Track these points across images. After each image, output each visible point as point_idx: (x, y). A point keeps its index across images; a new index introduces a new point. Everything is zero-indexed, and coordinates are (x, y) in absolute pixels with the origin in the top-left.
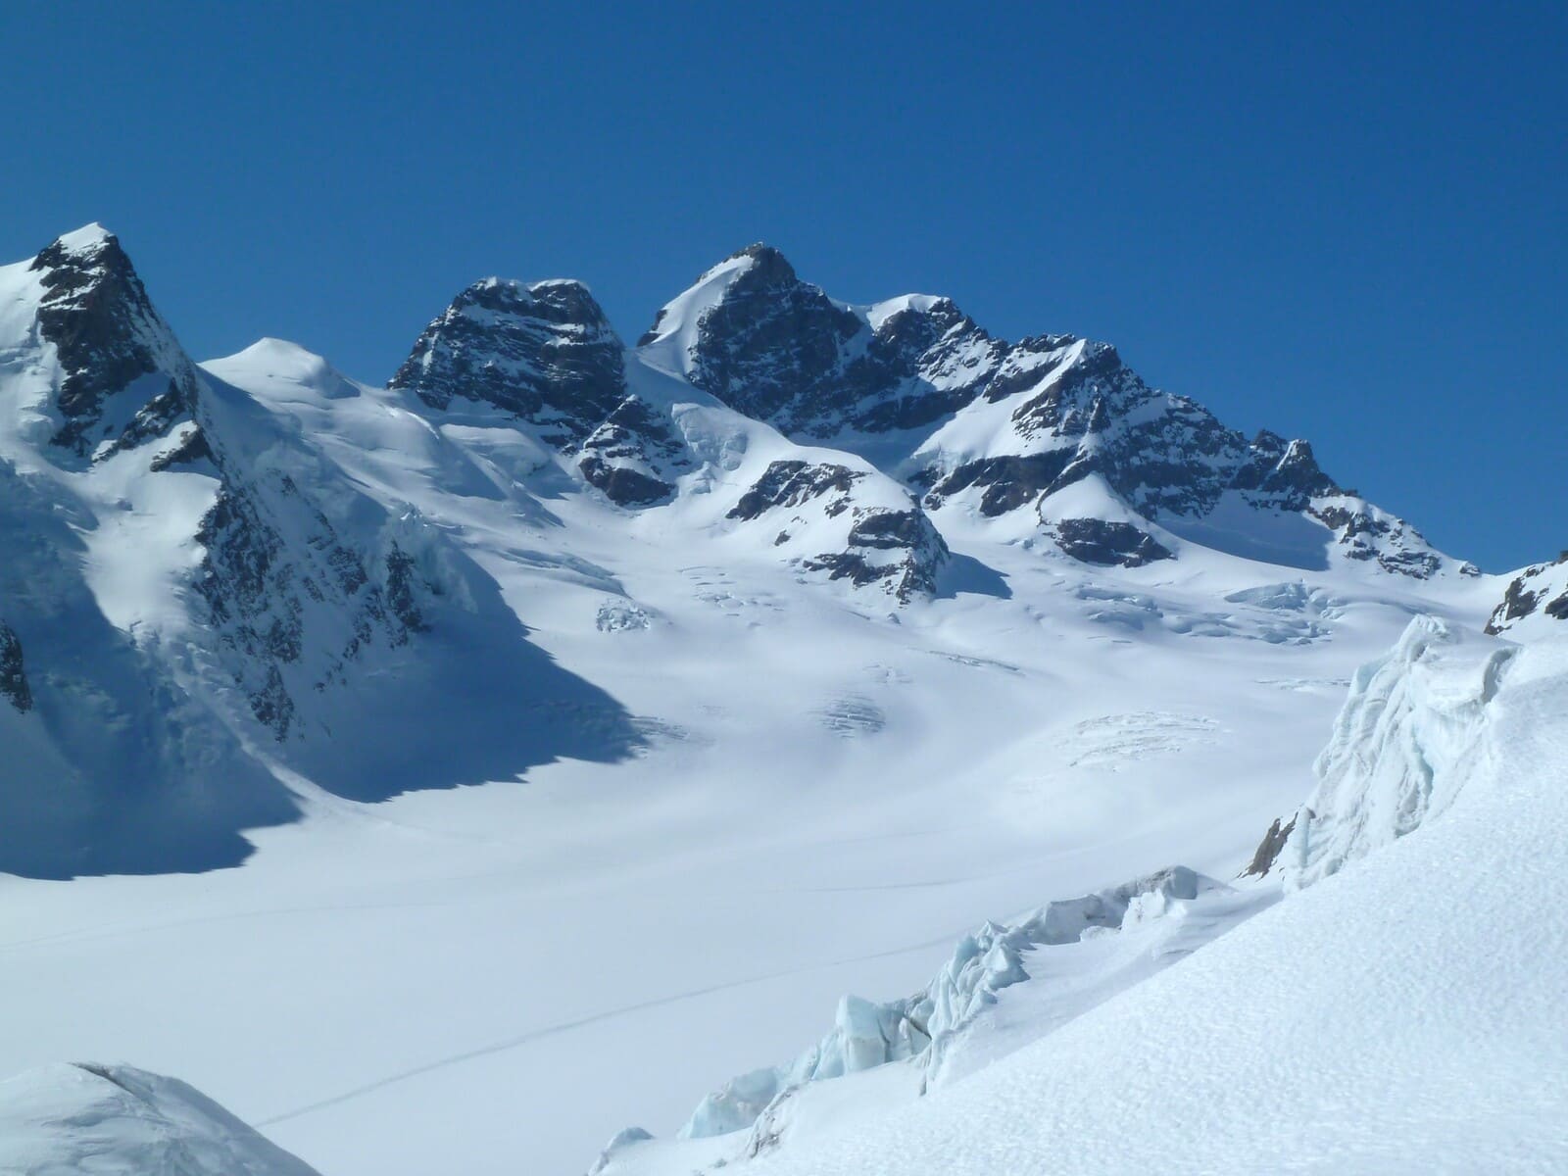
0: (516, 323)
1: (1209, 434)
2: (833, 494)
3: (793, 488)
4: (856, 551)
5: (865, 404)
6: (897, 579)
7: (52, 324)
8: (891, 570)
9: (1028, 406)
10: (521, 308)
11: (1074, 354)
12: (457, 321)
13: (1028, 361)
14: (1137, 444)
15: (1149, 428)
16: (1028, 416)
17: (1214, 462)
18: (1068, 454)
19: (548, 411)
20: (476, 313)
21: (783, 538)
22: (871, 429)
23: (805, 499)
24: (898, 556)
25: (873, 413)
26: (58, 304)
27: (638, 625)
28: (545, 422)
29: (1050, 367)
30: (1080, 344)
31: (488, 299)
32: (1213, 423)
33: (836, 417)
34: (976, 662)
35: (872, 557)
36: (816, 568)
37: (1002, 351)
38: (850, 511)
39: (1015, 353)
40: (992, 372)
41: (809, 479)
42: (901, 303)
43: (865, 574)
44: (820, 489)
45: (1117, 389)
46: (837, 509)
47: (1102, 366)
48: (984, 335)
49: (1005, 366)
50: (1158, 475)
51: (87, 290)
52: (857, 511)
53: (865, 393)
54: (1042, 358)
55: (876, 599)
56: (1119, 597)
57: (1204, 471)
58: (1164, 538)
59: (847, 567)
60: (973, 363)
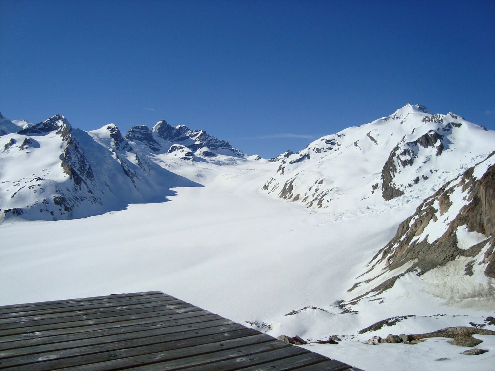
0: (139, 130)
1: (217, 141)
2: (181, 150)
3: (175, 149)
4: (186, 156)
5: (176, 138)
6: (192, 159)
7: (112, 136)
8: (191, 158)
9: (196, 138)
10: (140, 129)
11: (201, 132)
12: (133, 130)
13: (196, 133)
14: (209, 142)
15: (210, 140)
16: (197, 139)
17: (217, 144)
18: (202, 144)
19: (144, 141)
20: (135, 129)
21: (176, 155)
22: (178, 141)
23: (177, 150)
24: (191, 157)
25: (177, 139)
26: (113, 133)
27: (170, 166)
28: (144, 142)
29: (198, 133)
30: (202, 131)
31: (136, 128)
32: (217, 139)
33: (173, 140)
34: (206, 169)
35: (188, 157)
36: (182, 159)
37: (192, 132)
38: (184, 152)
39: (194, 132)
40: (191, 134)
41: (177, 148)
42: (179, 126)
43: (188, 159)
44: (179, 149)
45: (206, 136)
46: (182, 152)
47: (204, 133)
48: (190, 130)
49: (193, 133)
50: (212, 146)
51: (116, 132)
52: (185, 152)
53: (176, 137)
54: (197, 132)
55: (190, 162)
56: (215, 160)
57: (217, 145)
58: (215, 153)
59: (185, 158)
60: (189, 133)
